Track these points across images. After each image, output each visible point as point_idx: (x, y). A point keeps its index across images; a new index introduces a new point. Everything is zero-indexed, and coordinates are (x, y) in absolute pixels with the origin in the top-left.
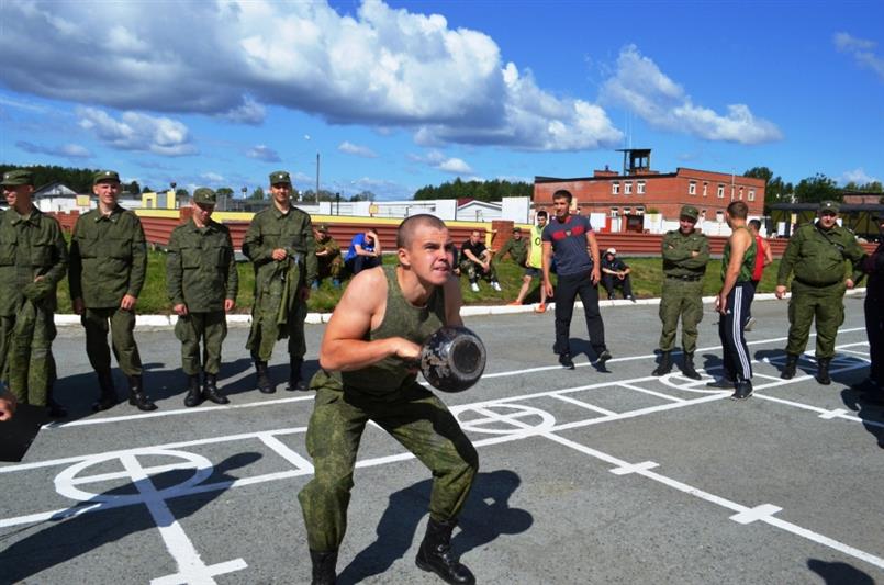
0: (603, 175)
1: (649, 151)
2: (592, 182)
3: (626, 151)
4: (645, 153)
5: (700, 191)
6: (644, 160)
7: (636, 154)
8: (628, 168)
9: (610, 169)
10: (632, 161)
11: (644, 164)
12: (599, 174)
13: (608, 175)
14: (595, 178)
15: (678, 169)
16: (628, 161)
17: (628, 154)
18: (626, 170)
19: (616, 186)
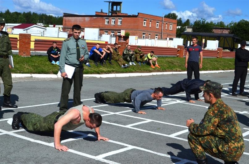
0: (100, 14)
1: (121, 3)
2: (95, 18)
3: (109, 2)
4: (119, 4)
5: (148, 24)
6: (118, 7)
7: (114, 4)
8: (110, 11)
9: (103, 11)
10: (112, 8)
11: (118, 9)
12: (97, 14)
13: (102, 14)
14: (96, 16)
15: (138, 13)
16: (111, 8)
17: (111, 4)
18: (109, 12)
19: (107, 20)
